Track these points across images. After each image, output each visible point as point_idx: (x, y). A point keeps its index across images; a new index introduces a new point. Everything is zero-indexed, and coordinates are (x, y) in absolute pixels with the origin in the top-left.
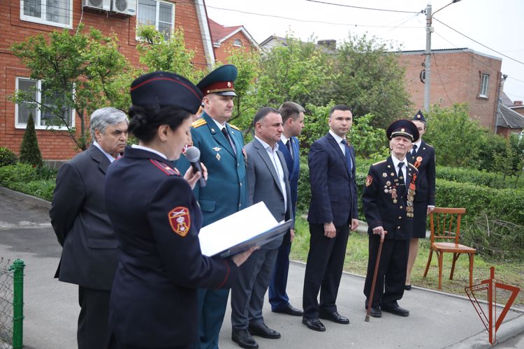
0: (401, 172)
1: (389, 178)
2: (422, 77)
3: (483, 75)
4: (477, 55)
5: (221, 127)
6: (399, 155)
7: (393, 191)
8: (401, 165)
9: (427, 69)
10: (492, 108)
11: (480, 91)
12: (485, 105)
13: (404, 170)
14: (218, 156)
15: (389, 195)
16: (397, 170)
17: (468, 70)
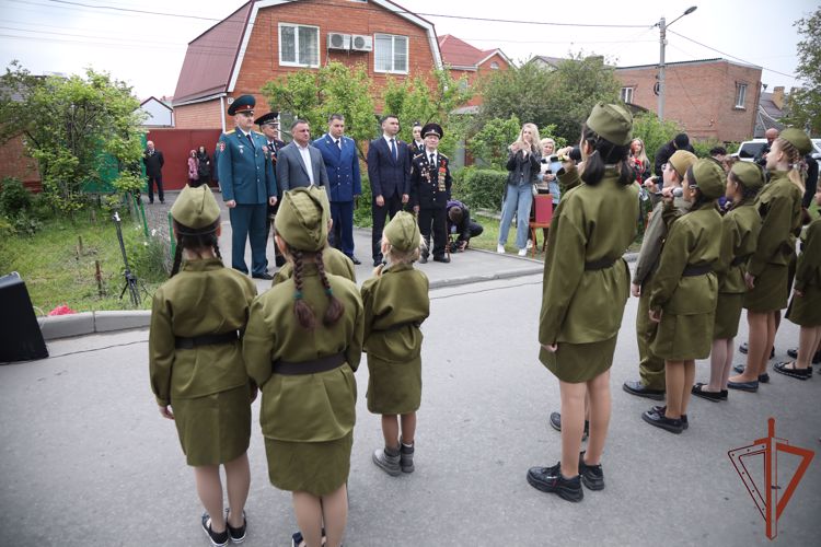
0: (432, 161)
1: (425, 166)
2: (657, 90)
3: (740, 86)
4: (733, 65)
5: (246, 134)
6: (431, 149)
7: (427, 175)
8: (432, 155)
9: (662, 82)
10: (750, 119)
11: (736, 102)
12: (742, 116)
13: (435, 159)
14: (242, 151)
15: (425, 177)
16: (429, 159)
17: (722, 81)
